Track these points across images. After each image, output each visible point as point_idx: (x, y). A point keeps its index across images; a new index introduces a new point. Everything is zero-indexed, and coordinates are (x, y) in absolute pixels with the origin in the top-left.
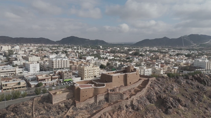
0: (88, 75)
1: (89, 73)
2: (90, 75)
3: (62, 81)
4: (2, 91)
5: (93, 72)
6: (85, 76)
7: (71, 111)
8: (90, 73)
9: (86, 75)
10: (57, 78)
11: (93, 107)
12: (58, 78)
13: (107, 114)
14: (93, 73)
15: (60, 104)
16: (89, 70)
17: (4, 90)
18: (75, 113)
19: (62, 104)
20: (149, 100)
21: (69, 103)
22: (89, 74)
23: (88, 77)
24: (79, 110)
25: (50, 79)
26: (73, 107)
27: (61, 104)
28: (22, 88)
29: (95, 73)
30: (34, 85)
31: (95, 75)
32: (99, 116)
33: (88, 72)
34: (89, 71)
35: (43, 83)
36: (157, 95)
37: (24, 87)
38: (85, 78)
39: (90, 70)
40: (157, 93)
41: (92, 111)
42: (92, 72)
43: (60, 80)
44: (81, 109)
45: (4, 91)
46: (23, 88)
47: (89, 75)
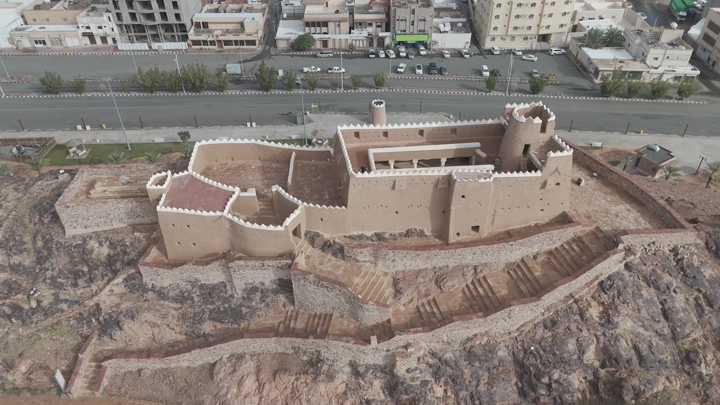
0: (507, 27)
1: (513, 17)
2: (516, 28)
3: (387, 42)
4: (189, 45)
5: (536, 17)
6: (492, 33)
7: (117, 290)
8: (518, 17)
9: (496, 28)
10: (371, 25)
11: (213, 303)
12: (374, 25)
13: (249, 366)
14: (533, 23)
15: (93, 244)
16: (515, 6)
17: (196, 43)
18: (125, 306)
19: (101, 244)
20: (520, 377)
21: (125, 253)
22: (514, 22)
23: (508, 39)
24: (150, 295)
25: (345, 26)
26: (129, 276)
27: (97, 245)
28: (245, 47)
29: (546, 21)
30: (288, 40)
31: (543, 31)
32: (210, 359)
33: (508, 15)
34: (516, 11)
35: (316, 37)
36: (603, 366)
37: (252, 43)
38: (493, 39)
39: (520, 5)
40: (608, 357)
41: (201, 321)
42: (531, 16)
43: (381, 34)
44: (161, 294)
45: (194, 47)
46: (249, 47)
47: (511, 29)
